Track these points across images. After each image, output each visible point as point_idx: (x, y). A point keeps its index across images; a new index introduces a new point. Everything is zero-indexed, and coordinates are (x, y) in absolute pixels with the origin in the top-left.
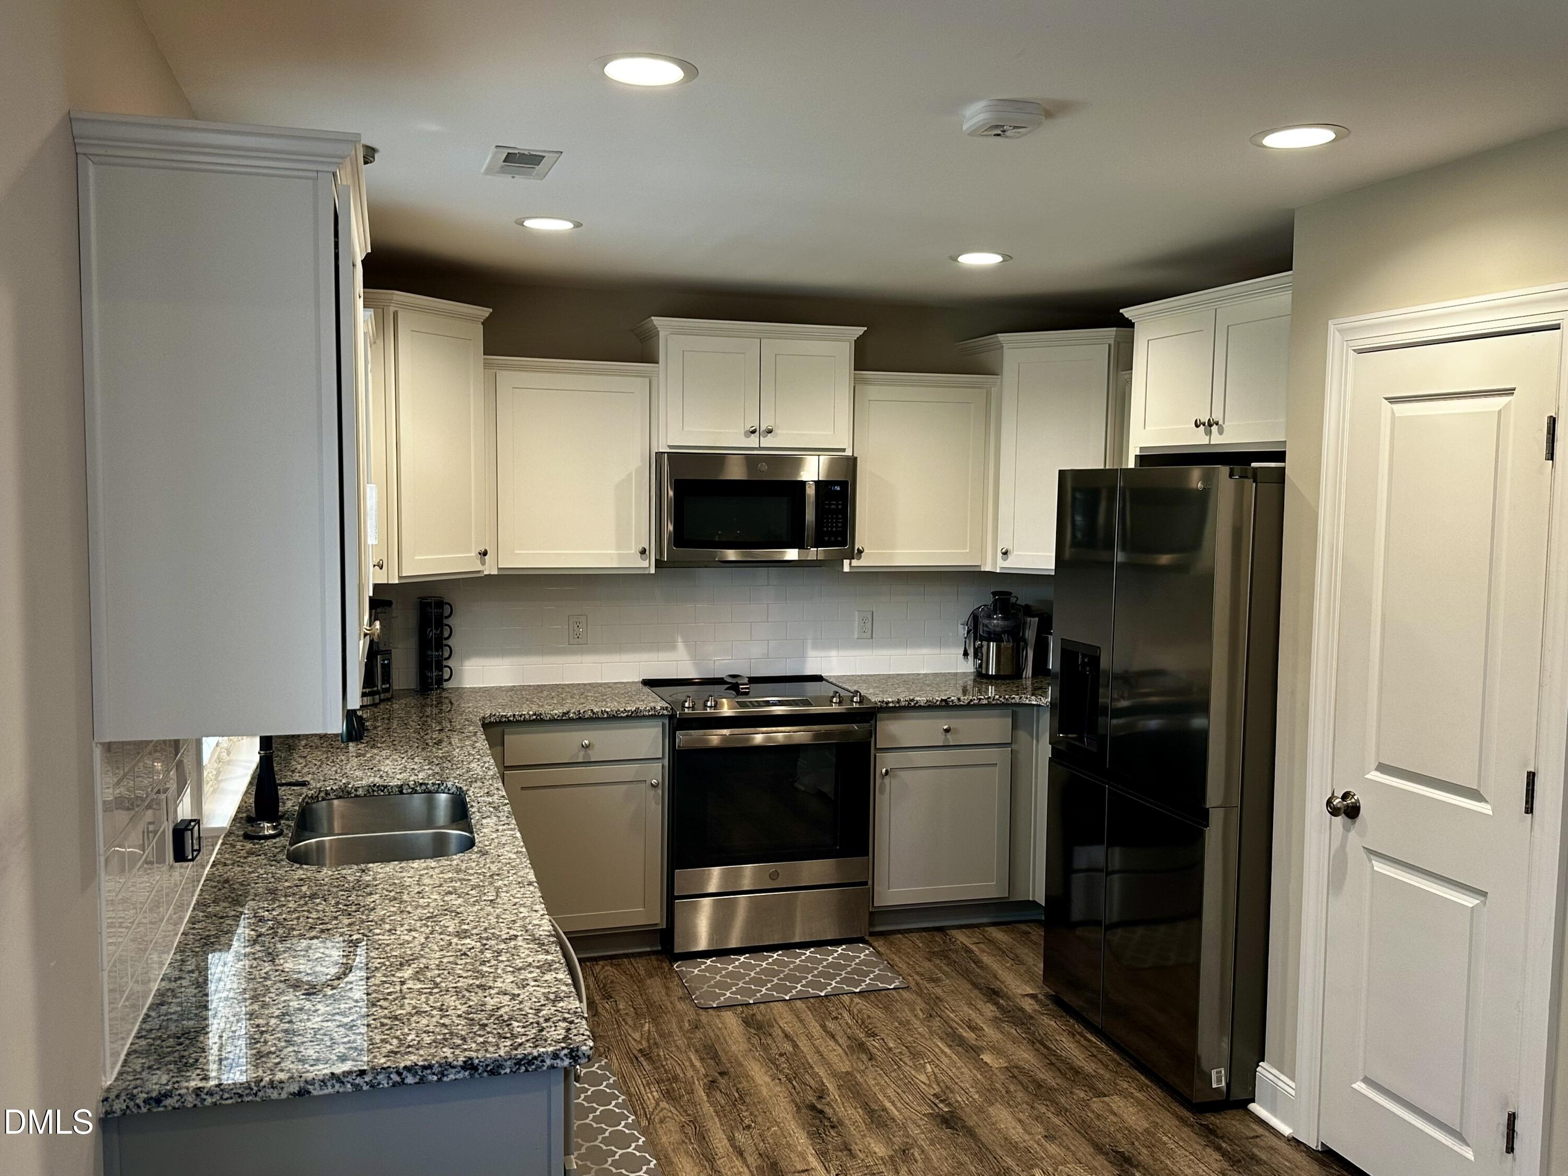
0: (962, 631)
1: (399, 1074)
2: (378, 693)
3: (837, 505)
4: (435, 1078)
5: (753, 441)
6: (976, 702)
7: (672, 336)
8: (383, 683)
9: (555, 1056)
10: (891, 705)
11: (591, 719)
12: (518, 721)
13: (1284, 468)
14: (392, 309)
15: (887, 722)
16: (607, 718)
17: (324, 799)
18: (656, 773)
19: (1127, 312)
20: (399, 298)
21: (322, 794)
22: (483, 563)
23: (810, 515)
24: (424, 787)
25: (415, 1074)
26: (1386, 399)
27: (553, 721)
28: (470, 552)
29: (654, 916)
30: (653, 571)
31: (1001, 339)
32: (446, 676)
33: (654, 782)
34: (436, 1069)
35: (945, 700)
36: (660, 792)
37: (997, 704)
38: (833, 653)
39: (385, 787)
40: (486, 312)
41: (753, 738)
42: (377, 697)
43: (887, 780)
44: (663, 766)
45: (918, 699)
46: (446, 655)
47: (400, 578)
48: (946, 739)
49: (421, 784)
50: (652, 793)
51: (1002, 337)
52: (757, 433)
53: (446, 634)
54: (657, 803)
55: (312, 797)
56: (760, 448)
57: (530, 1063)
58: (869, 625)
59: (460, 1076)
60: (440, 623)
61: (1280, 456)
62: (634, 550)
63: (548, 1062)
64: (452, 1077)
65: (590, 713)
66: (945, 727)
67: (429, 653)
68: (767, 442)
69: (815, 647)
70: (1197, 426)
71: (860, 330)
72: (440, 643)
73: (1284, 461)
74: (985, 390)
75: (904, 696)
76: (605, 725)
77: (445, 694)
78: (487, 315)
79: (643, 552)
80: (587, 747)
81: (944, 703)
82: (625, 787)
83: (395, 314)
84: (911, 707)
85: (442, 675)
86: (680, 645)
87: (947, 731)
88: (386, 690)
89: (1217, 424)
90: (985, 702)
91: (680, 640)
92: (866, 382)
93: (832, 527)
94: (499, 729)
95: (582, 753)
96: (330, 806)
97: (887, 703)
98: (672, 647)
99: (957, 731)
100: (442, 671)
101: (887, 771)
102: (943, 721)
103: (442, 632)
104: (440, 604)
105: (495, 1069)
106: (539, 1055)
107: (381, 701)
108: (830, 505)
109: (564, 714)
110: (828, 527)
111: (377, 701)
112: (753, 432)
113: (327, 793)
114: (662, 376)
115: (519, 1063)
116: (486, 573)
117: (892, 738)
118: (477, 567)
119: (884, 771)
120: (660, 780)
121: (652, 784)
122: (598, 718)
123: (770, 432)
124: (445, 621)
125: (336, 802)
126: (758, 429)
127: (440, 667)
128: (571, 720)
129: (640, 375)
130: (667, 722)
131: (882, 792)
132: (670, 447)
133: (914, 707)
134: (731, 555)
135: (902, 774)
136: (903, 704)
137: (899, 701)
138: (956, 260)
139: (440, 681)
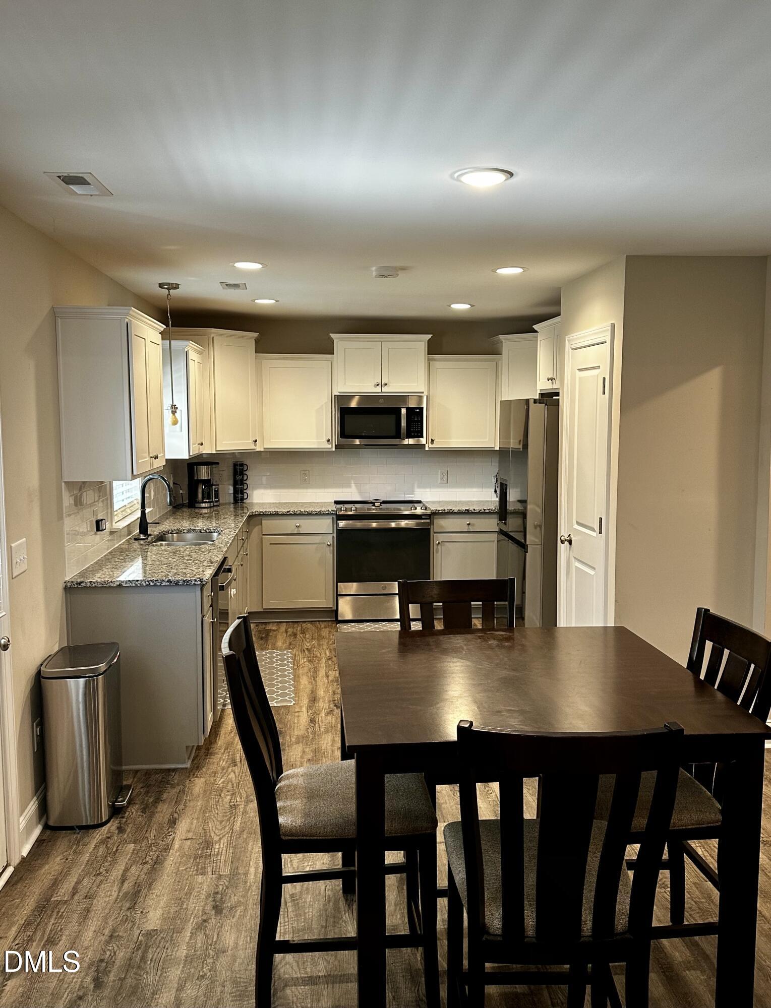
0: (494, 481)
1: (149, 582)
2: (212, 502)
3: (418, 418)
4: (159, 584)
5: (378, 389)
6: (483, 511)
7: (340, 342)
8: (215, 498)
9: (195, 580)
10: (440, 511)
11: (299, 514)
12: (268, 514)
13: (559, 399)
14: (212, 336)
15: (440, 520)
16: (307, 514)
17: (171, 533)
18: (330, 539)
19: (535, 327)
20: (214, 331)
21: (170, 531)
22: (255, 445)
23: (403, 423)
24: (209, 530)
25: (153, 582)
26: (578, 369)
27: (283, 515)
28: (250, 440)
29: (330, 604)
30: (334, 449)
31: (501, 338)
32: (245, 497)
33: (329, 543)
34: (159, 581)
35: (467, 510)
36: (332, 548)
37: (493, 512)
38: (428, 490)
39: (195, 530)
40: (256, 335)
41: (372, 525)
42: (212, 504)
43: (439, 547)
44: (333, 537)
45: (453, 509)
46: (245, 487)
47: (216, 451)
48: (469, 528)
49: (208, 529)
50: (328, 548)
51: (501, 337)
52: (380, 385)
53: (245, 478)
54: (330, 553)
55: (166, 532)
56: (382, 392)
57: (188, 582)
58: (446, 477)
59: (167, 584)
60: (242, 473)
61: (557, 394)
62: (325, 440)
63: (193, 582)
64: (164, 584)
65: (299, 512)
66: (468, 523)
67: (237, 486)
68: (385, 389)
69: (419, 487)
70: (548, 380)
71: (430, 336)
72: (242, 482)
73: (559, 396)
74: (495, 363)
75: (447, 508)
76: (305, 517)
77: (245, 505)
78: (257, 336)
79: (328, 441)
80: (298, 526)
81: (466, 511)
82: (316, 545)
83: (213, 338)
84: (451, 513)
85: (243, 497)
86: (353, 485)
87: (469, 524)
88: (217, 501)
89: (554, 379)
90: (487, 511)
91: (353, 482)
92: (434, 360)
93: (415, 429)
94: (260, 518)
95: (296, 529)
96: (173, 536)
97: (439, 511)
98: (350, 486)
99: (473, 525)
100: (243, 495)
101: (439, 543)
102: (467, 520)
103: (243, 477)
104: (242, 465)
105: (177, 583)
106: (191, 580)
107: (214, 506)
108: (415, 418)
109: (288, 512)
110: (413, 429)
111: (212, 505)
112: (378, 385)
113: (172, 531)
114: (335, 359)
115: (184, 581)
116: (257, 450)
117: (442, 527)
118: (253, 447)
119: (438, 542)
120: (332, 543)
121: (328, 545)
122: (303, 514)
123: (386, 385)
124: (244, 473)
125: (175, 535)
126: (380, 383)
127: (242, 493)
128: (291, 514)
129: (326, 360)
130: (335, 517)
131: (437, 552)
132: (340, 392)
133: (452, 513)
134: (357, 442)
135: (447, 544)
136: (446, 511)
137: (444, 510)
138: (450, 306)
139: (242, 499)
